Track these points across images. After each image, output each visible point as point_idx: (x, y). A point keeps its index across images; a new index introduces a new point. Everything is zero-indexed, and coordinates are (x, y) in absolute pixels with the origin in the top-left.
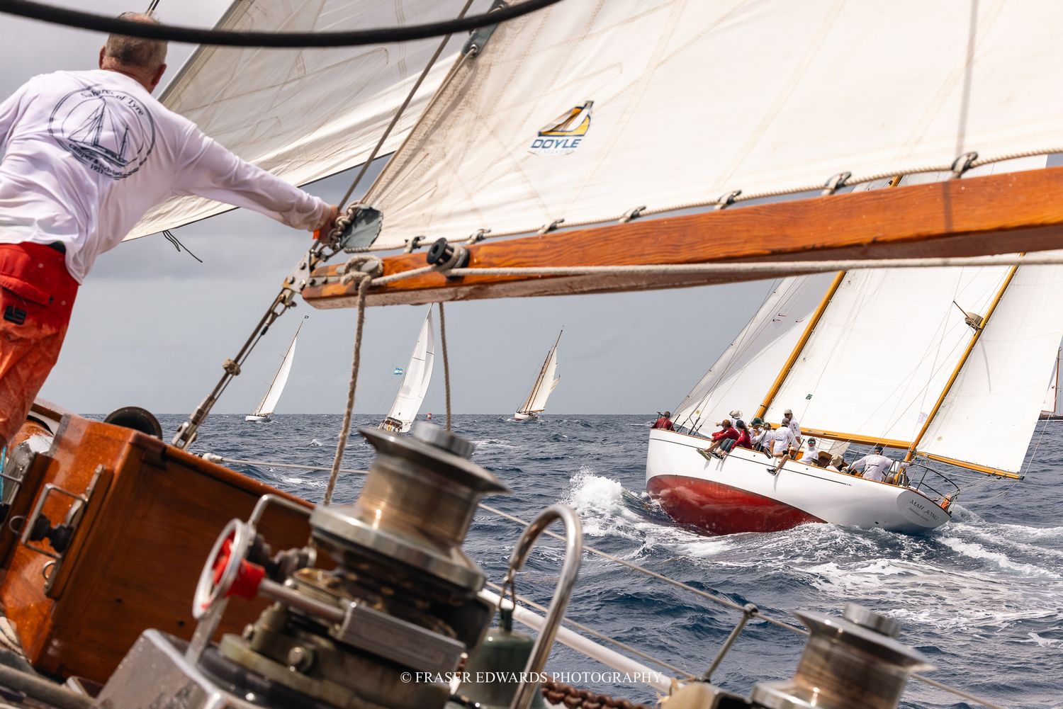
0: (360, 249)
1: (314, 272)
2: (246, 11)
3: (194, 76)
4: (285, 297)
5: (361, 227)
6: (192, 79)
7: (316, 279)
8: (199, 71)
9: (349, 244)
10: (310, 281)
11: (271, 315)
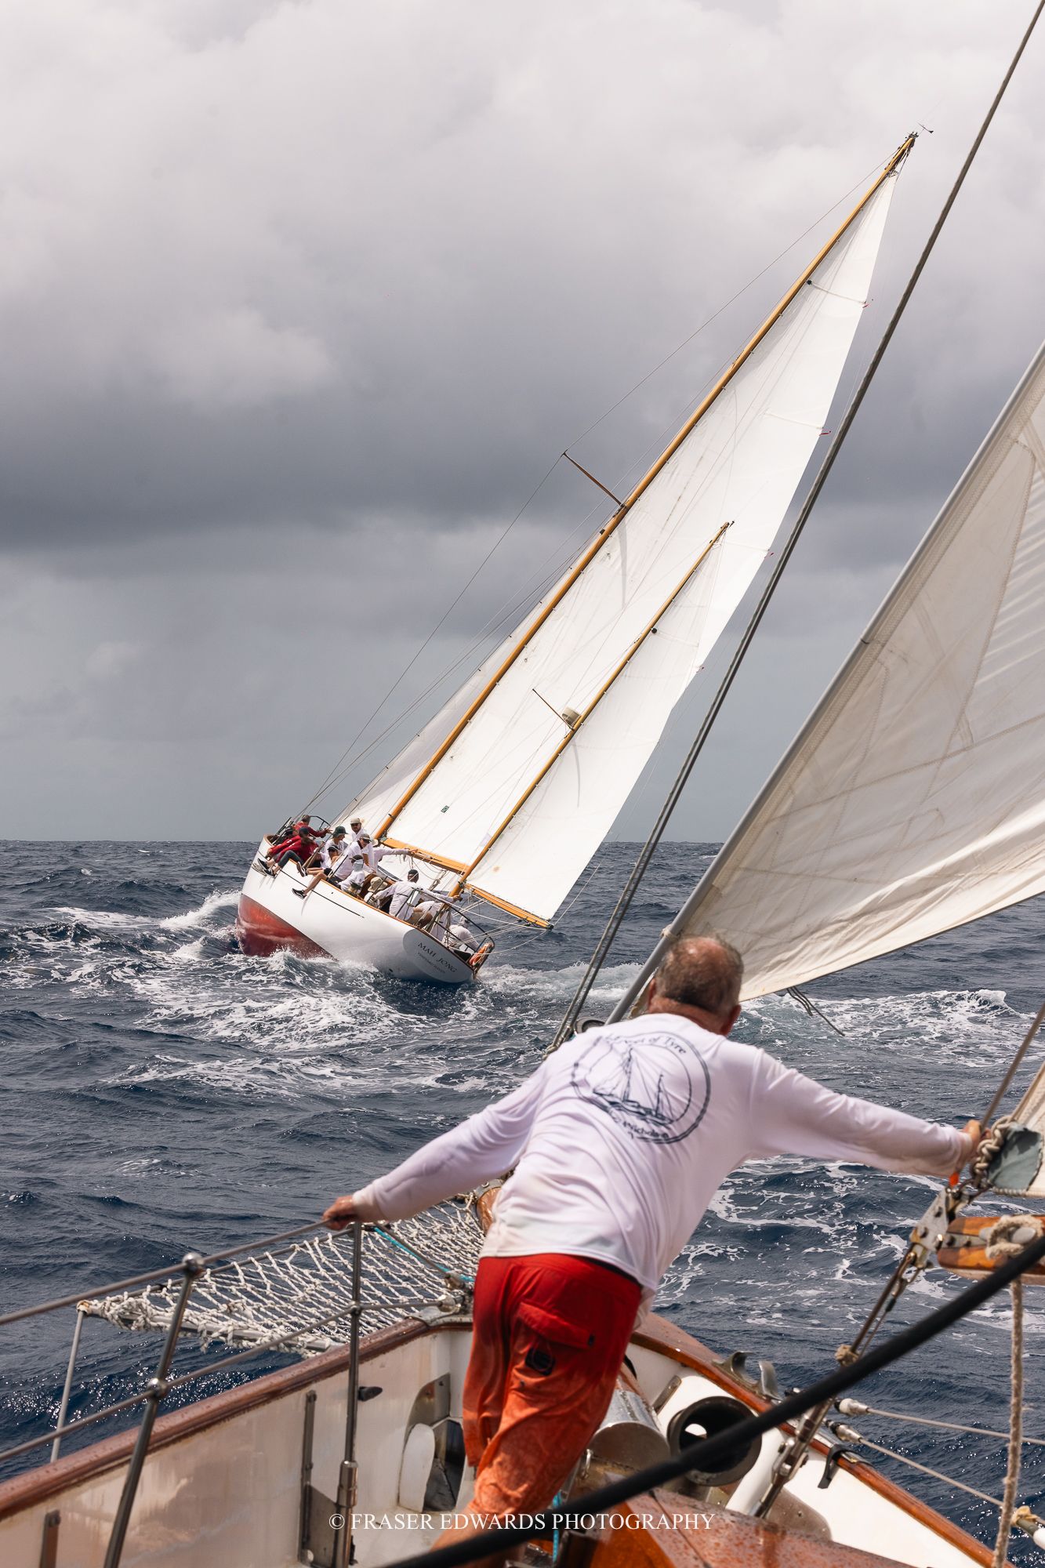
0: (1015, 1192)
1: (954, 1222)
2: (875, 658)
3: (810, 757)
4: (915, 1257)
5: (1012, 1157)
6: (806, 762)
7: (956, 1236)
8: (816, 749)
9: (999, 1181)
10: (947, 1240)
11: (897, 1285)
